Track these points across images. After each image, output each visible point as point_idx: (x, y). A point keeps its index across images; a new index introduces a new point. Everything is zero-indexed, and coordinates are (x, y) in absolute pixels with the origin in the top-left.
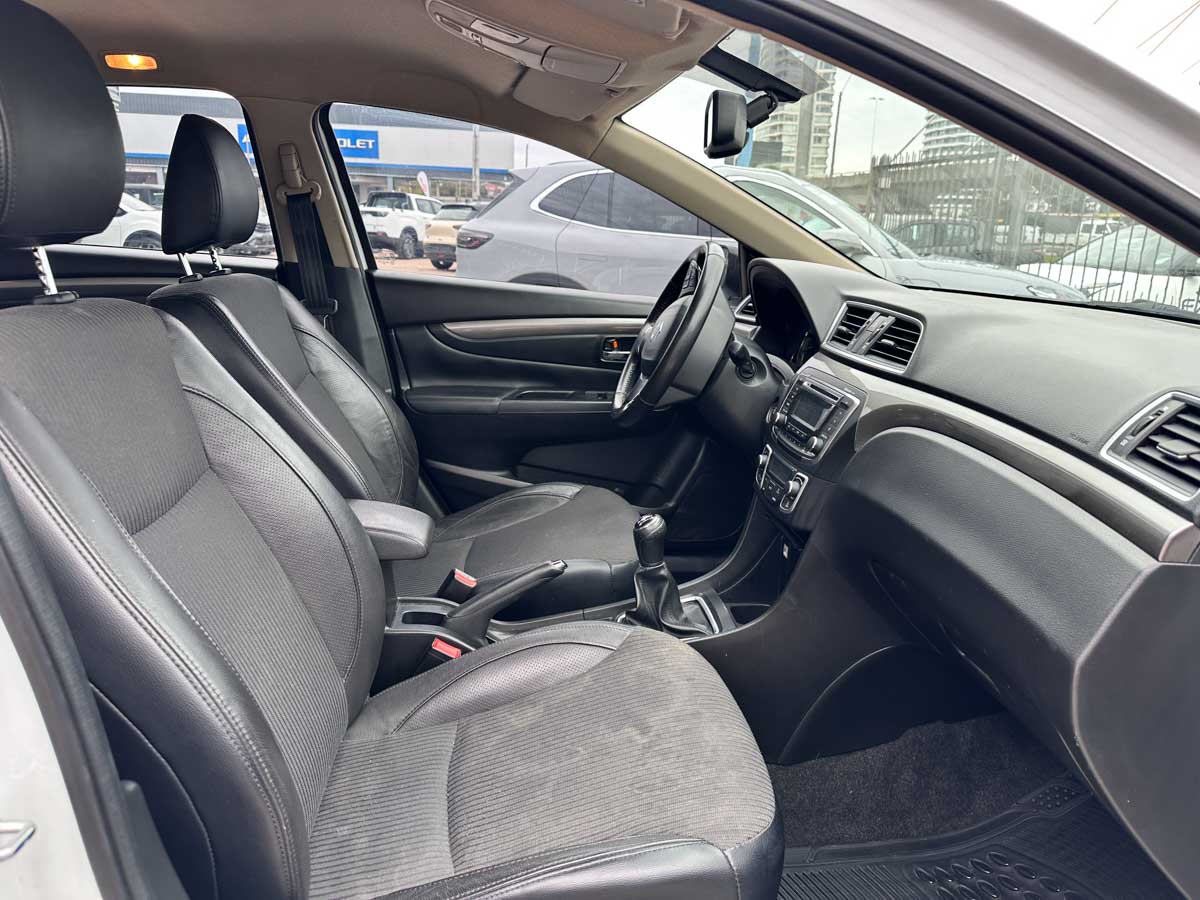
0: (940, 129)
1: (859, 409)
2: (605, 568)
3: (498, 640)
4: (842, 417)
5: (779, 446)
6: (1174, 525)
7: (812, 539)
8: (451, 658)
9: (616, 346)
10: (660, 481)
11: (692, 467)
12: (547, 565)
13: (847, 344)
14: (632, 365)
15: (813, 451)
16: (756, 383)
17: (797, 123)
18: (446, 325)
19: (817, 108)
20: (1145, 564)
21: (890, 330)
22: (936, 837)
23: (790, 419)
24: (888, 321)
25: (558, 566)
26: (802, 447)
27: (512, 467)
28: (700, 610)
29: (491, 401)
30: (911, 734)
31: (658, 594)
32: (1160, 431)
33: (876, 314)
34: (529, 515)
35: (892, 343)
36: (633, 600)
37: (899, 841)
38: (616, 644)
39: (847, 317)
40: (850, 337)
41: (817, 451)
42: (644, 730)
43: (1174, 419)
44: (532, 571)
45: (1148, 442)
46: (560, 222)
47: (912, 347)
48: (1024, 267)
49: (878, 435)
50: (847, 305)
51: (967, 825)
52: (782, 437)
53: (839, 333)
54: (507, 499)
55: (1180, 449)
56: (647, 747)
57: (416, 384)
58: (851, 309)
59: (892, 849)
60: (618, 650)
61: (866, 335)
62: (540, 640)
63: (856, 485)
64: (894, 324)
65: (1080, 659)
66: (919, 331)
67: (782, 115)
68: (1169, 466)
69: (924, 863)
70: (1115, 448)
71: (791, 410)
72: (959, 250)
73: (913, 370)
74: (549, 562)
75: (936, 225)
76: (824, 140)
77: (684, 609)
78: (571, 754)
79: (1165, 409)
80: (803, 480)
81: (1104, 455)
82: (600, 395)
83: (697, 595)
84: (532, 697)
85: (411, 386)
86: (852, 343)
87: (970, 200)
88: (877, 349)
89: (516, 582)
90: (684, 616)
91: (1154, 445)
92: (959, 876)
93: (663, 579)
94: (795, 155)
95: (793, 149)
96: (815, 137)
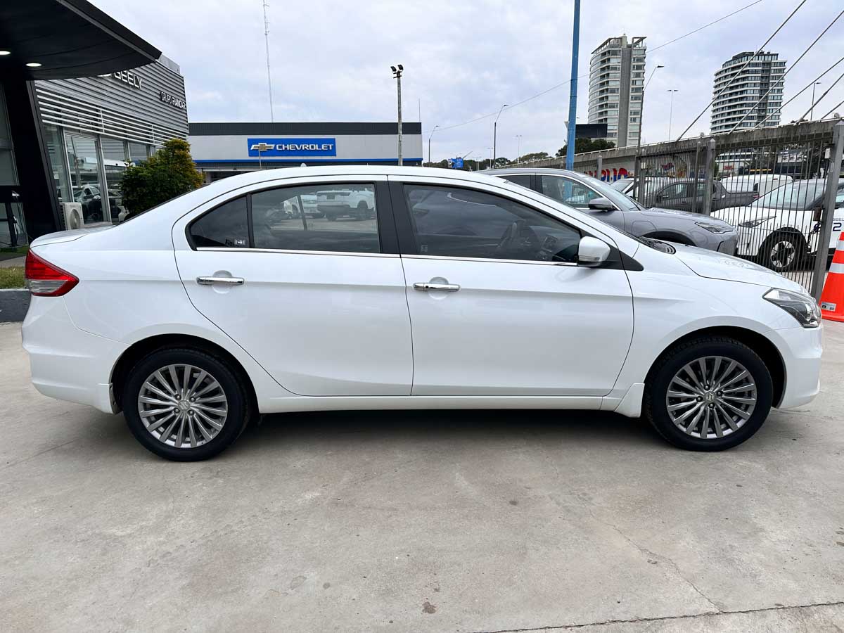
17: (618, 109)
76: (637, 120)
94: (617, 131)
95: (616, 128)
96: (631, 119)
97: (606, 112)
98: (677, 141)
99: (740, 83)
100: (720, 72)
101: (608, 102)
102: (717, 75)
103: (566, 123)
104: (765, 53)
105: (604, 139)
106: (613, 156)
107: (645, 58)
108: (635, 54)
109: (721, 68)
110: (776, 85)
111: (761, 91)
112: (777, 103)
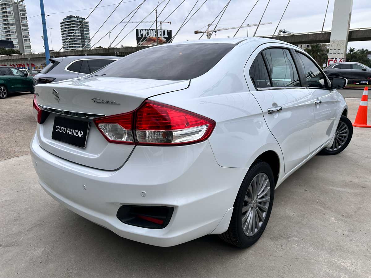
17: (16, 34)
94: (18, 45)
95: (17, 43)
96: (24, 39)
97: (10, 35)
98: (59, 52)
99: (72, 29)
100: (62, 23)
101: (10, 30)
102: (61, 24)
103: (42, 37)
104: (80, 17)
105: (13, 48)
106: (20, 57)
107: (25, 10)
108: (20, 8)
109: (62, 21)
110: (86, 31)
111: (81, 33)
112: (88, 39)
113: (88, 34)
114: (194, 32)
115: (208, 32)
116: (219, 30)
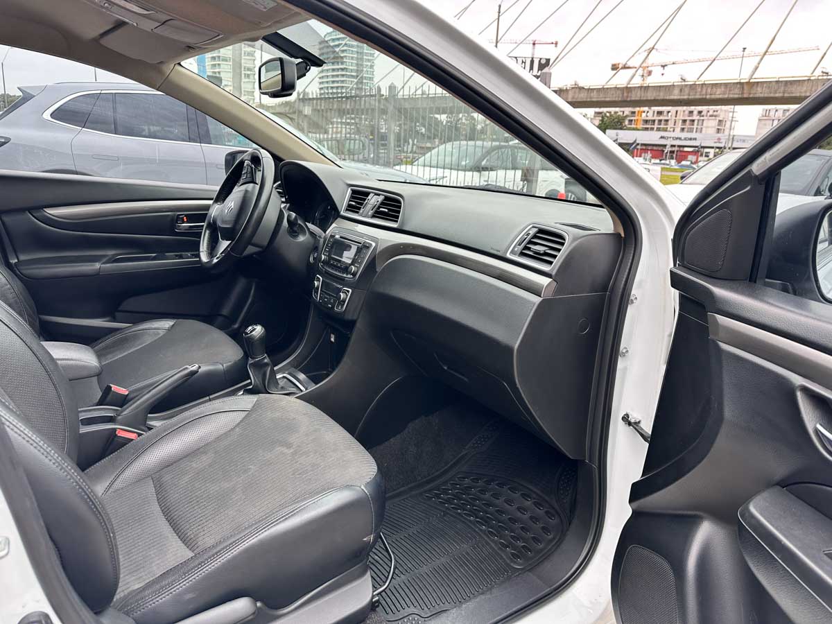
0: (328, 74)
1: (375, 248)
2: (220, 367)
3: (155, 426)
4: (366, 254)
5: (326, 274)
6: (545, 281)
7: (358, 325)
8: (132, 440)
9: (185, 220)
10: (226, 311)
11: (248, 299)
12: (187, 368)
13: (358, 212)
14: (208, 232)
15: (352, 274)
16: (301, 238)
17: (231, 63)
18: (45, 209)
19: (245, 53)
20: (537, 300)
21: (382, 203)
22: (430, 477)
23: (331, 258)
24: (381, 198)
25: (195, 368)
26: (343, 273)
27: (111, 314)
28: (288, 381)
29: (94, 266)
30: (411, 426)
31: (264, 375)
32: (530, 242)
33: (371, 195)
34: (139, 345)
35: (386, 210)
36: (249, 381)
37: (413, 485)
38: (249, 407)
39: (352, 198)
40: (359, 209)
41: (354, 274)
42: (289, 446)
43: (535, 236)
44: (175, 374)
45: (526, 248)
46: (72, 130)
47: (399, 212)
48: (397, 167)
49: (390, 260)
50: (352, 190)
51: (443, 467)
52: (328, 269)
53: (349, 206)
54: (118, 336)
55: (541, 249)
56: (295, 453)
57: (22, 257)
58: (354, 192)
59: (411, 489)
60: (251, 410)
61: (369, 207)
62: (195, 415)
63: (381, 289)
64: (385, 200)
65: (516, 346)
66: (401, 203)
67: (219, 57)
68: (537, 257)
69: (430, 491)
70: (513, 252)
71: (330, 252)
72: (358, 157)
73: (403, 223)
74: (188, 366)
75: (338, 141)
76: (251, 77)
77: (279, 381)
78: (246, 471)
79: (530, 232)
80: (348, 291)
81: (509, 256)
82: (176, 256)
83: (284, 373)
84: (201, 450)
85: (18, 259)
86: (361, 211)
87: (353, 123)
88: (377, 214)
89: (166, 383)
90: (280, 386)
91: (529, 249)
92: (445, 492)
93: (267, 364)
95: (230, 83)
96: (245, 74)
101: (221, 55)
110: (369, 60)
111: (357, 64)
112: (370, 78)
113: (372, 67)
114: (610, 66)
115: (644, 68)
116: (674, 63)
